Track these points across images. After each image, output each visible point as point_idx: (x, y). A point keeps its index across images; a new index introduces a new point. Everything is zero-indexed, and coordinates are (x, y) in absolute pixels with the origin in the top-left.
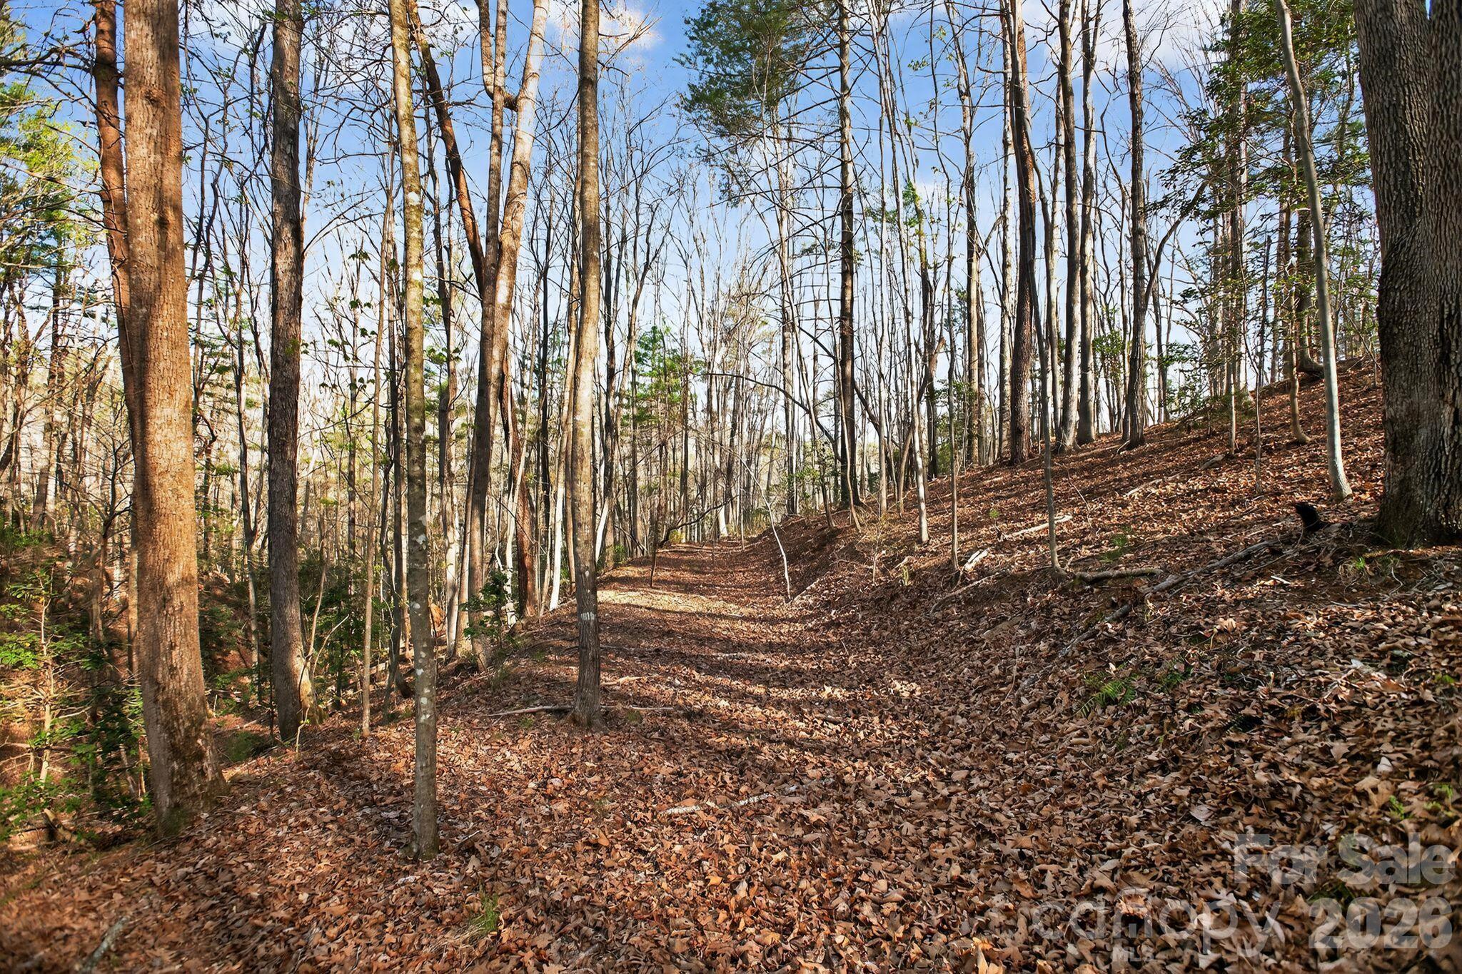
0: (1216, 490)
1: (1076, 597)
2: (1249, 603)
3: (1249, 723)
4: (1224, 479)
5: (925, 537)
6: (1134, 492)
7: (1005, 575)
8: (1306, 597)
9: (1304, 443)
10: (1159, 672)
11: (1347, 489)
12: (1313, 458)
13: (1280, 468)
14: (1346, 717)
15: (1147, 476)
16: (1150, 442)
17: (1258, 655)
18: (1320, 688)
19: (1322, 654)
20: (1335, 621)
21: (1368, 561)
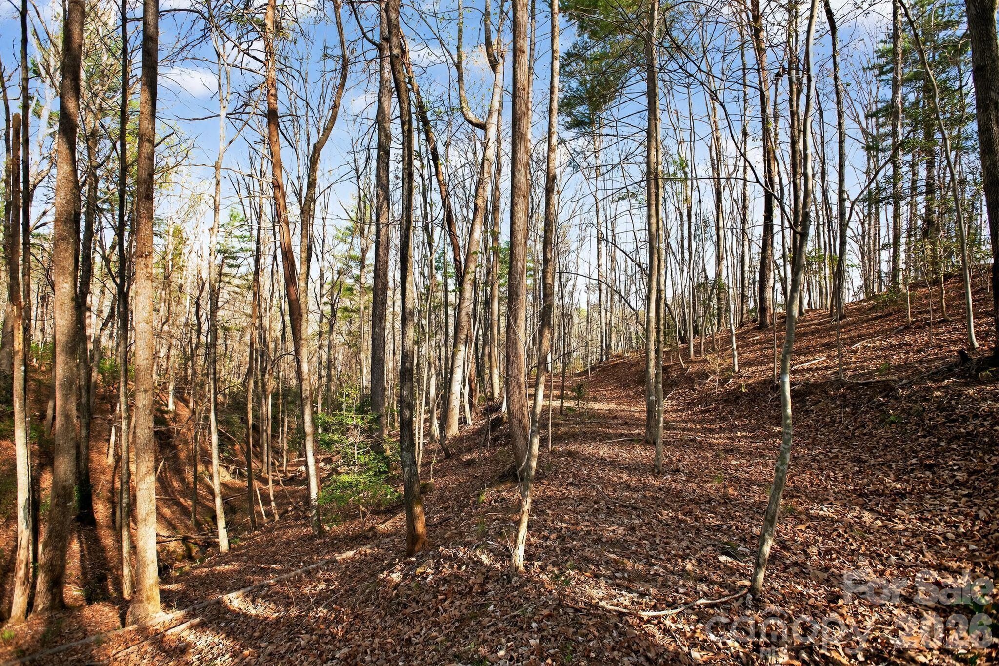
0: (905, 345)
1: (856, 391)
2: (944, 387)
3: (954, 421)
4: (908, 339)
5: (736, 369)
6: (859, 345)
7: (808, 384)
8: (967, 385)
9: (948, 321)
10: (912, 412)
11: (976, 345)
12: (955, 329)
13: (938, 334)
14: (988, 416)
15: (860, 338)
16: (851, 316)
17: (953, 402)
18: (978, 409)
19: (977, 400)
20: (980, 391)
21: (991, 372)
